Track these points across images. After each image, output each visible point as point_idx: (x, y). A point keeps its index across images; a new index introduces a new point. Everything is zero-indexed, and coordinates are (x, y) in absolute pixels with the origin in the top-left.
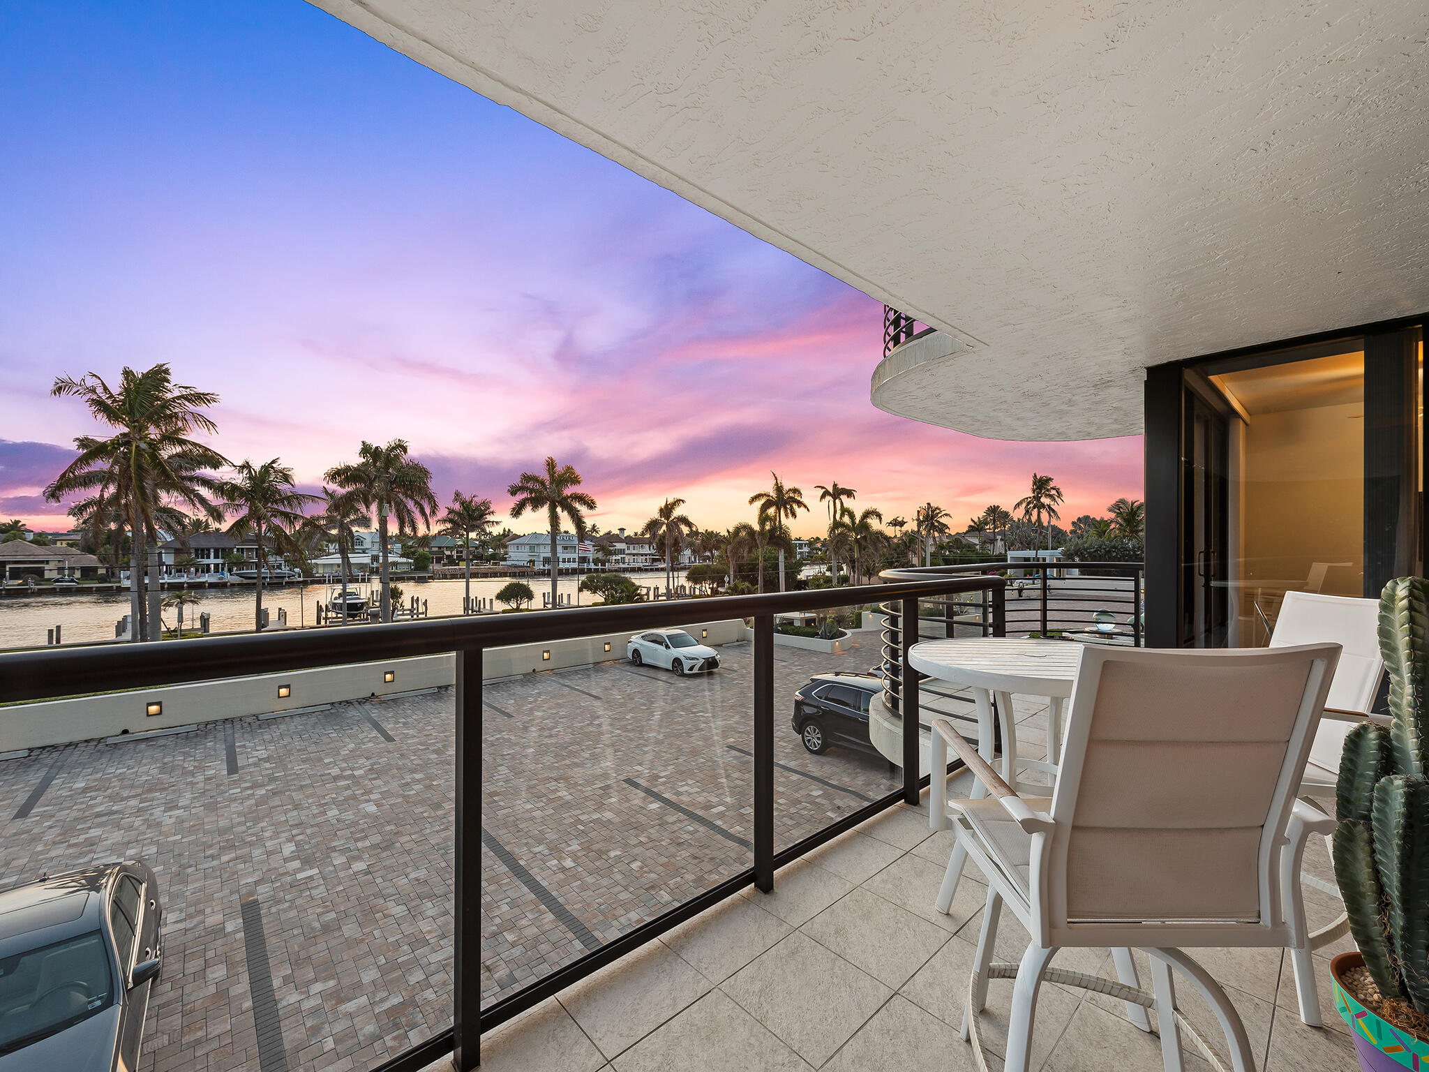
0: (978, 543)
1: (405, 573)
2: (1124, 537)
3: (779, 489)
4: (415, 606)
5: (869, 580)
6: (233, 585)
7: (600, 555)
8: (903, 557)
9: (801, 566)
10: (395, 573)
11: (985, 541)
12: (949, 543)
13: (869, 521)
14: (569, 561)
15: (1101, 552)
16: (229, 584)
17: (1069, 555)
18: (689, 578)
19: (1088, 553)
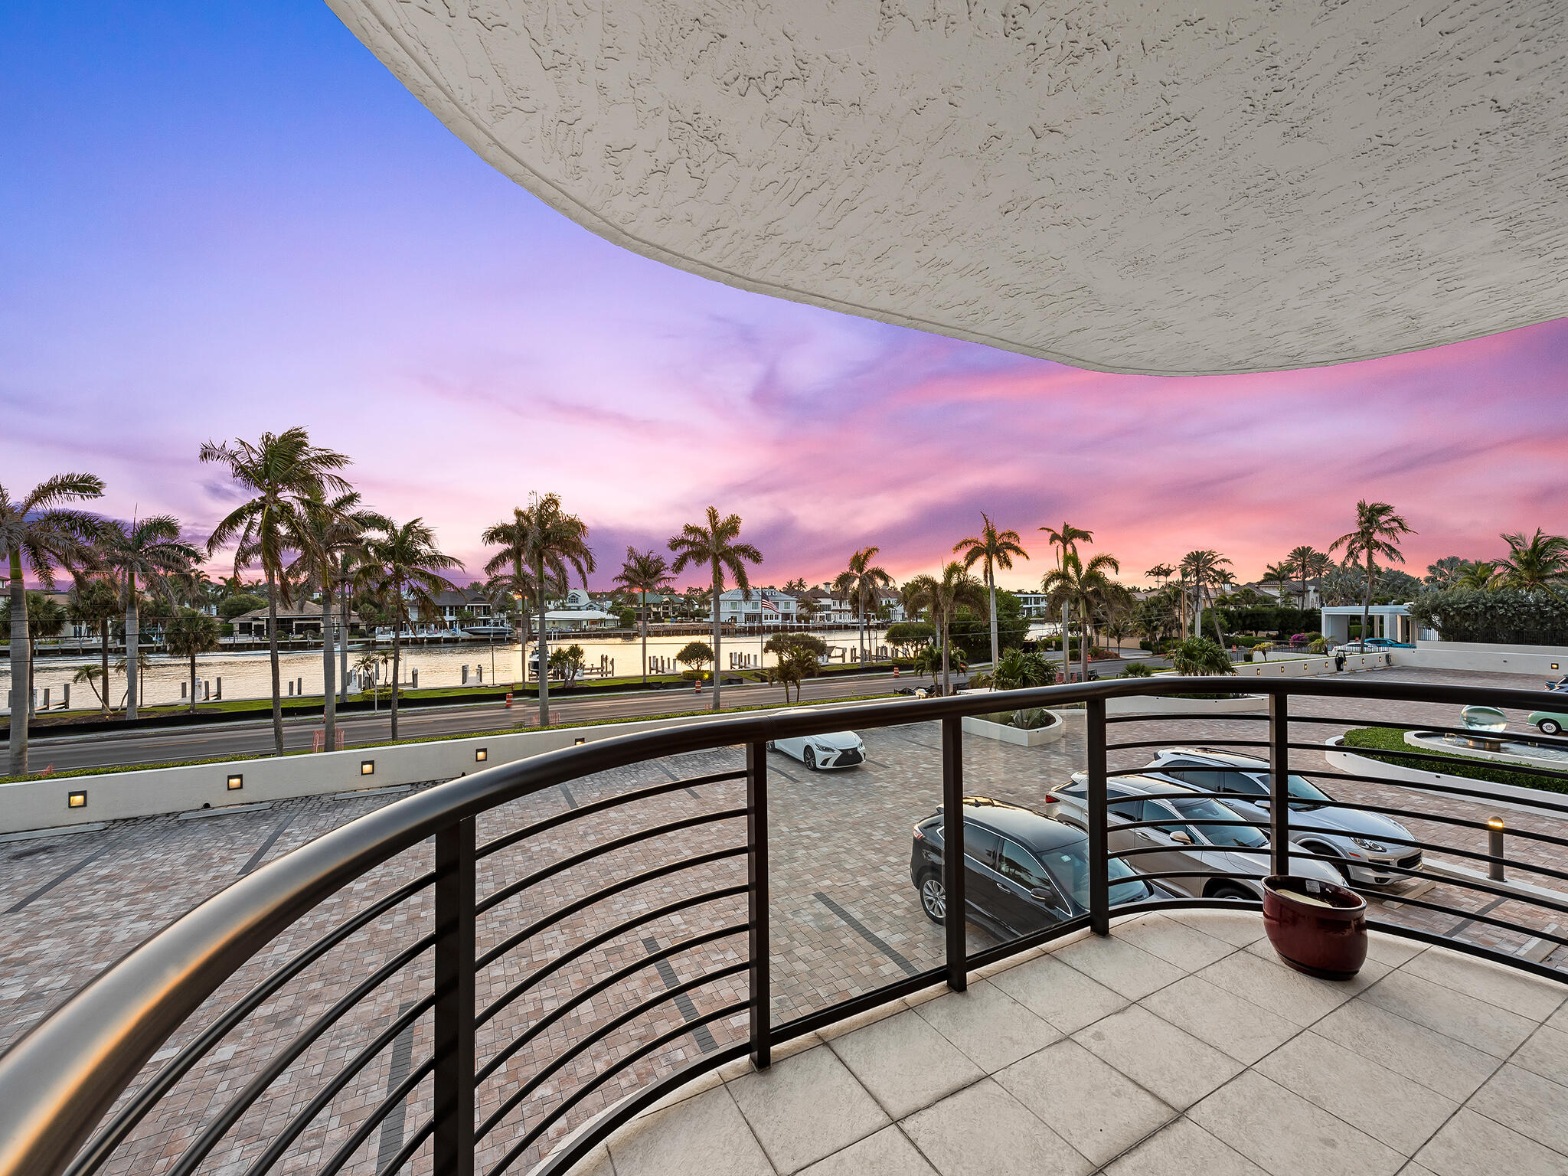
0: (1278, 595)
1: (612, 629)
2: (1520, 586)
3: (990, 534)
4: (605, 664)
5: (1119, 643)
6: (463, 640)
7: (804, 611)
8: (1166, 615)
9: (1029, 625)
10: (603, 630)
11: (1289, 594)
12: (1234, 596)
13: (1100, 569)
14: (771, 618)
15: (1477, 608)
16: (460, 639)
17: (1421, 612)
18: (889, 639)
19: (1454, 609)
